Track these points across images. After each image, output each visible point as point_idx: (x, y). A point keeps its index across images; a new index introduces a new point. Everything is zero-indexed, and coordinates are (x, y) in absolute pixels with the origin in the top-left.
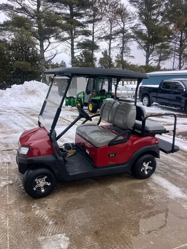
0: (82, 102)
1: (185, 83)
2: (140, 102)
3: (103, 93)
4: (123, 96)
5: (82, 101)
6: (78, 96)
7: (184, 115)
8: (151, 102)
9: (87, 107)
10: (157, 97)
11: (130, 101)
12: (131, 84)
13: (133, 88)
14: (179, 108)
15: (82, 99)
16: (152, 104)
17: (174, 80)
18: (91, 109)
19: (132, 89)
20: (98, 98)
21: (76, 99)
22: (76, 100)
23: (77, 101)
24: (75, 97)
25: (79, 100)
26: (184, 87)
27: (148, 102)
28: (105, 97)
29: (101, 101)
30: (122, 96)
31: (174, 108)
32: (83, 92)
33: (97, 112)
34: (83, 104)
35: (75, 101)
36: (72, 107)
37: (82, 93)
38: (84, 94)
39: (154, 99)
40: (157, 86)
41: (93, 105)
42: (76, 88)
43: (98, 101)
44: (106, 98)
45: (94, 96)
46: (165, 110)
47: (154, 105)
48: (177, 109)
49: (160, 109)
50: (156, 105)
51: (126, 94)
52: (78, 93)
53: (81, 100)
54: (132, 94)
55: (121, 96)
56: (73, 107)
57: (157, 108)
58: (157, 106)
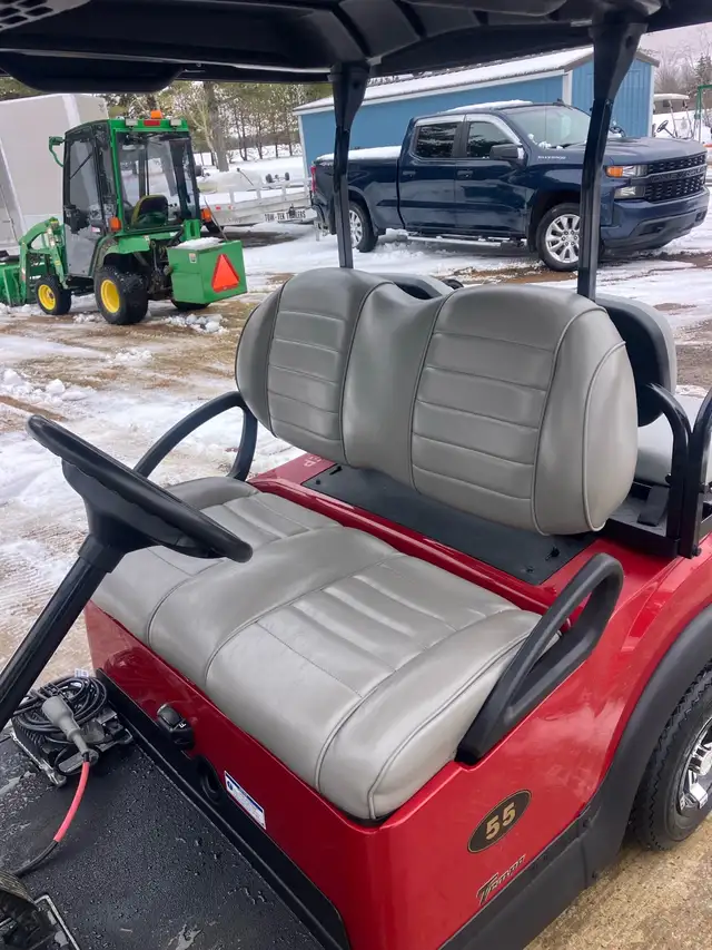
0: (57, 278)
1: (516, 119)
2: (321, 237)
3: (159, 214)
4: (240, 219)
5: (59, 270)
6: (29, 246)
7: (531, 269)
8: (376, 230)
9: (91, 296)
10: (398, 204)
11: (276, 234)
12: (245, 159)
13: (273, 177)
14: (505, 240)
15: (57, 263)
16: (380, 237)
17: (465, 113)
18: (113, 307)
19: (269, 179)
20: (140, 244)
21: (23, 261)
22: (24, 271)
23: (31, 271)
24: (14, 251)
25: (41, 267)
26: (517, 141)
27: (360, 229)
28: (173, 234)
29: (157, 256)
30: (239, 215)
31: (482, 242)
32: (51, 223)
33: (149, 314)
34: (66, 287)
35: (17, 276)
36: (12, 306)
37: (50, 231)
38: (57, 231)
39: (387, 213)
40: (392, 152)
41: (120, 287)
42: (11, 206)
43: (143, 262)
44: (177, 240)
45: (117, 239)
46: (444, 257)
47: (390, 241)
48: (498, 244)
49: (420, 254)
50: (399, 240)
51: (253, 205)
52: (25, 233)
53: (50, 266)
54: (279, 200)
55: (236, 219)
56: (17, 309)
57: (406, 254)
58: (402, 245)
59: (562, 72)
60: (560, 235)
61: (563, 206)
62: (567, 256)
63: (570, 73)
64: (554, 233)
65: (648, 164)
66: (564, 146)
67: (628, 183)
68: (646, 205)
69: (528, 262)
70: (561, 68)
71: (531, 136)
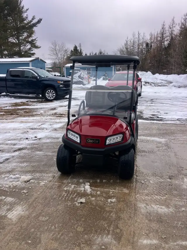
10: (6, 87)
26: (37, 75)
48: (34, 96)
59: (29, 62)
60: (49, 94)
61: (49, 88)
62: (51, 98)
63: (31, 62)
64: (47, 93)
65: (65, 81)
66: (47, 77)
67: (61, 84)
68: (64, 88)
69: (42, 99)
70: (29, 61)
71: (40, 74)
